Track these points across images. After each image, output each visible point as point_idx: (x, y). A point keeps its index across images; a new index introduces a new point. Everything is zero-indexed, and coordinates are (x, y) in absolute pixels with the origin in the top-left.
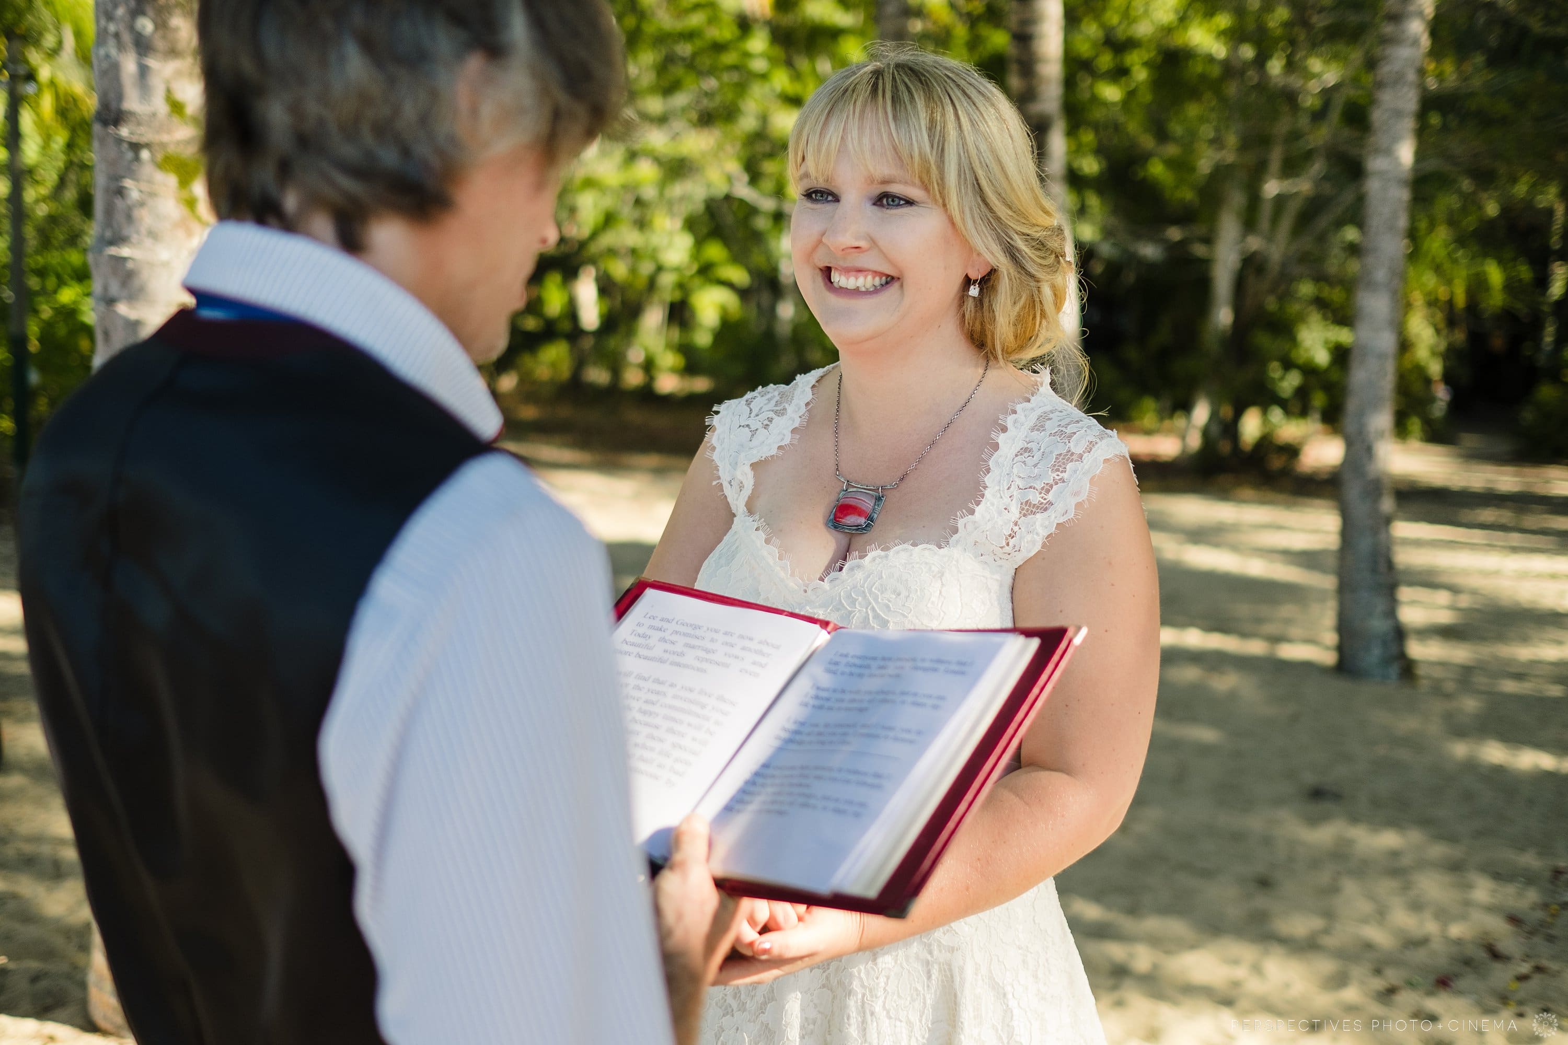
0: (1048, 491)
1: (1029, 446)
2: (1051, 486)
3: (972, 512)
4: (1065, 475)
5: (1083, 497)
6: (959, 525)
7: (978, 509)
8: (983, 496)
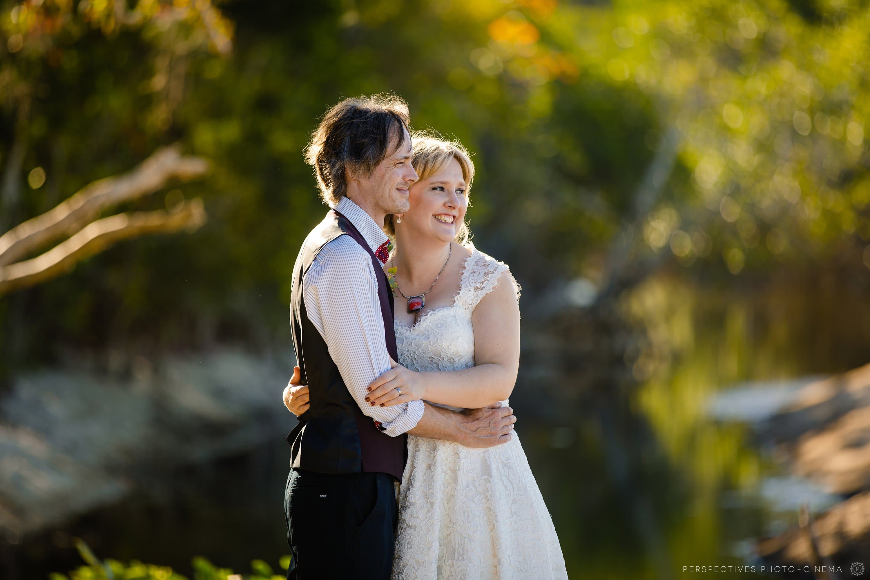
0: (483, 283)
1: (474, 271)
2: (484, 282)
3: (459, 293)
4: (488, 278)
5: (495, 285)
6: (455, 299)
7: (461, 292)
8: (461, 288)
